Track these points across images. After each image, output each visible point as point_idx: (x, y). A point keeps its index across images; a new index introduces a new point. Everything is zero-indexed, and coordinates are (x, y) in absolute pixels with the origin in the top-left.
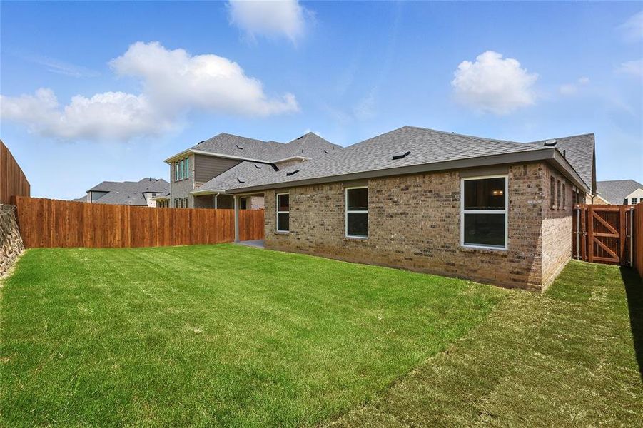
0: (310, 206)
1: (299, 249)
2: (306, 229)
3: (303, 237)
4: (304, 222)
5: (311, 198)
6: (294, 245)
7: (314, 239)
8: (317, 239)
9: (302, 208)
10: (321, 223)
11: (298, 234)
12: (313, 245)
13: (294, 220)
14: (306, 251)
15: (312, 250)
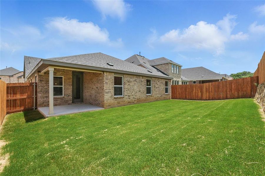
0: (135, 84)
1: (130, 103)
2: (133, 94)
3: (131, 97)
4: (132, 90)
5: (135, 80)
6: (127, 101)
7: (136, 97)
8: (138, 97)
9: (131, 84)
10: (139, 90)
11: (129, 96)
12: (136, 100)
13: (127, 90)
14: (133, 103)
15: (136, 102)
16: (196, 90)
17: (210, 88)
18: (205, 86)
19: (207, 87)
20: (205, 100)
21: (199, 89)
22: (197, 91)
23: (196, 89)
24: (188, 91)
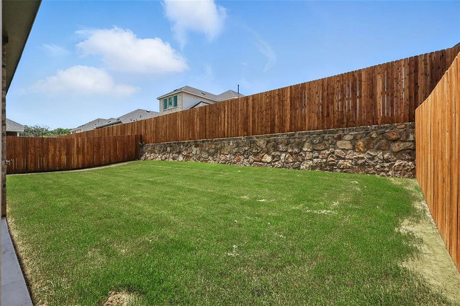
16: (55, 150)
17: (86, 147)
18: (75, 143)
19: (80, 146)
20: (75, 169)
21: (62, 149)
22: (58, 153)
23: (55, 148)
24: (33, 152)
